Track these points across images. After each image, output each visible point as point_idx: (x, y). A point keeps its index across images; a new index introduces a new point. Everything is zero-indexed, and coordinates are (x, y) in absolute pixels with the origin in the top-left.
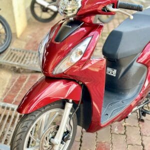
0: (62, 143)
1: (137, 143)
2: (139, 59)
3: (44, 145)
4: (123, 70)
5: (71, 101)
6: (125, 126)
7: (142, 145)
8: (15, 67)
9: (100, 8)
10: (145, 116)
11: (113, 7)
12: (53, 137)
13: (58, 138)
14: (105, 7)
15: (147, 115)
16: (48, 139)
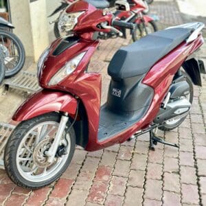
0: (56, 156)
1: (141, 168)
2: (144, 80)
3: (38, 156)
4: (128, 91)
5: (67, 114)
6: (133, 154)
7: (146, 170)
8: (26, 92)
9: (95, 25)
10: (156, 144)
11: (108, 25)
12: (47, 150)
13: (52, 151)
14: (100, 24)
15: (158, 143)
16: (43, 150)
